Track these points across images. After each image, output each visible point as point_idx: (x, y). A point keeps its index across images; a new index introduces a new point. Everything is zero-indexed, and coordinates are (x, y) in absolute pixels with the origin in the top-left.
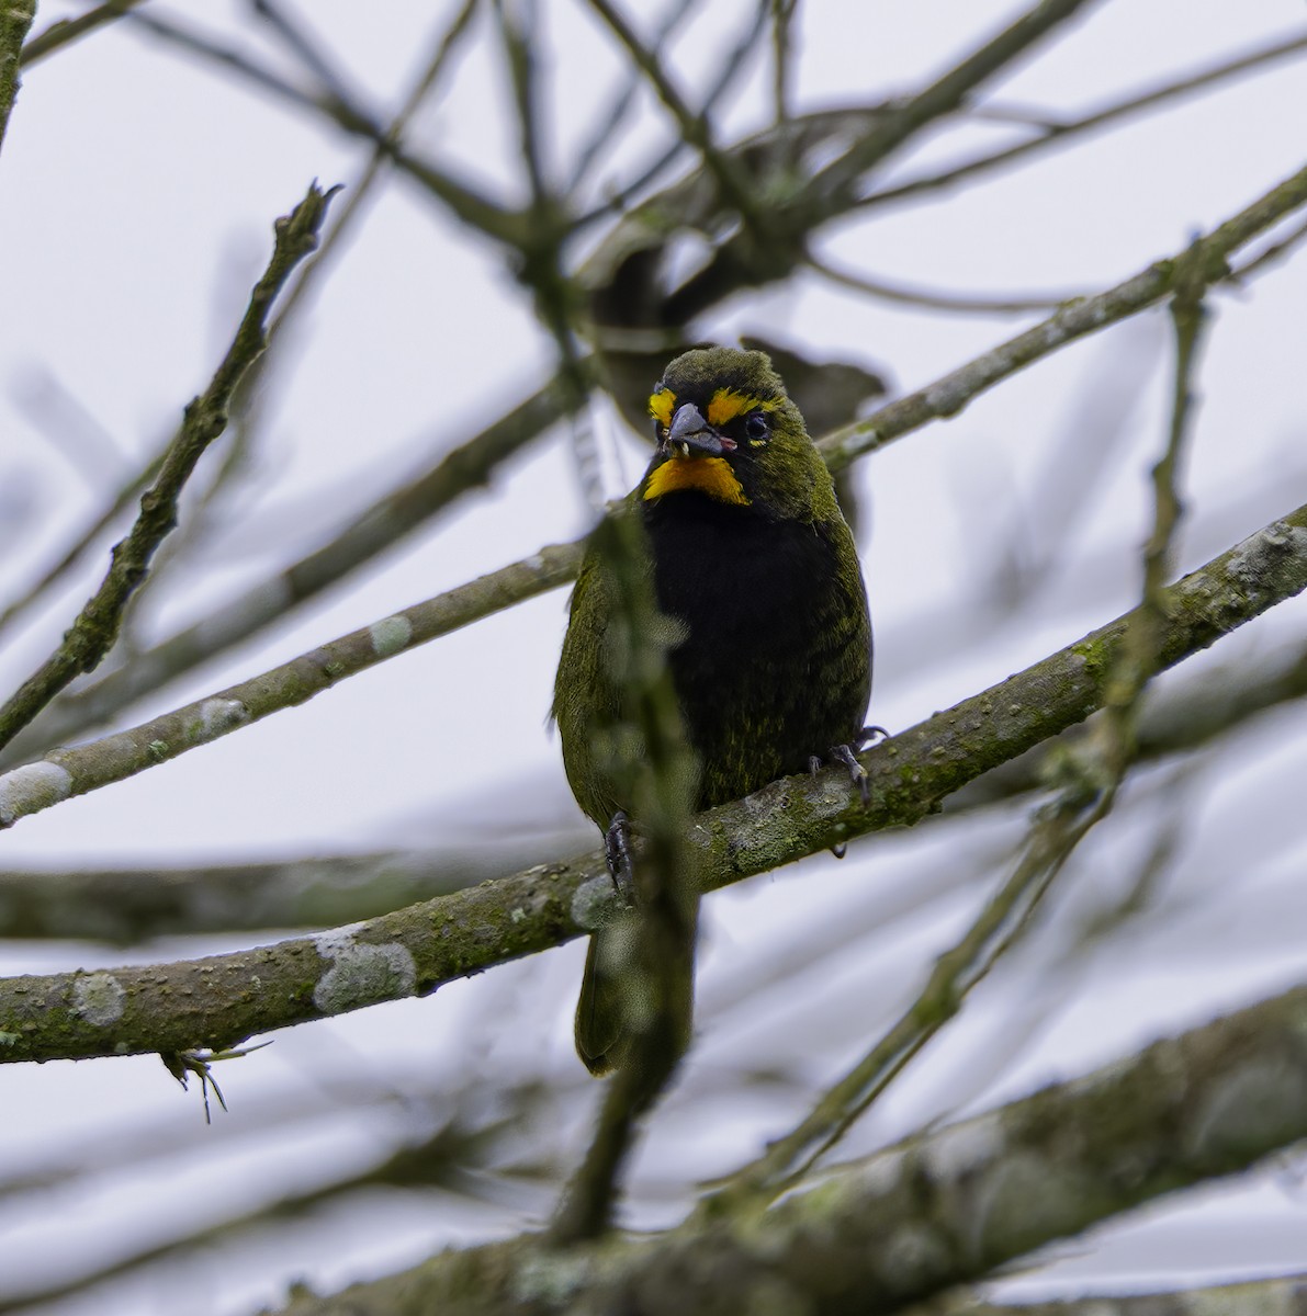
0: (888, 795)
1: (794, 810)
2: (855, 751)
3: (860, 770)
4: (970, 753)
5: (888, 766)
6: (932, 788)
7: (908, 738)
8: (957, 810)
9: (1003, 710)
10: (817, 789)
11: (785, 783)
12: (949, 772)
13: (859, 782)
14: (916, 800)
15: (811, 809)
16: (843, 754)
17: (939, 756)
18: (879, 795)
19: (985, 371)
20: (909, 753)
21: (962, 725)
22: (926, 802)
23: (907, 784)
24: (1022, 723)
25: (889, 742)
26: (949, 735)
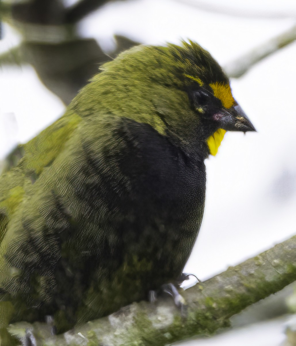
0: (198, 315)
1: (139, 324)
2: (178, 288)
3: (180, 299)
4: (249, 290)
5: (198, 297)
6: (225, 312)
7: (211, 281)
8: (242, 325)
9: (269, 263)
10: (154, 311)
11: (134, 308)
12: (236, 302)
13: (179, 307)
14: (215, 318)
15: (150, 323)
16: (170, 290)
17: (229, 292)
18: (192, 315)
19: (262, 52)
20: (211, 290)
21: (243, 273)
22: (221, 320)
23: (210, 309)
24: (281, 271)
25: (199, 283)
26: (235, 278)
